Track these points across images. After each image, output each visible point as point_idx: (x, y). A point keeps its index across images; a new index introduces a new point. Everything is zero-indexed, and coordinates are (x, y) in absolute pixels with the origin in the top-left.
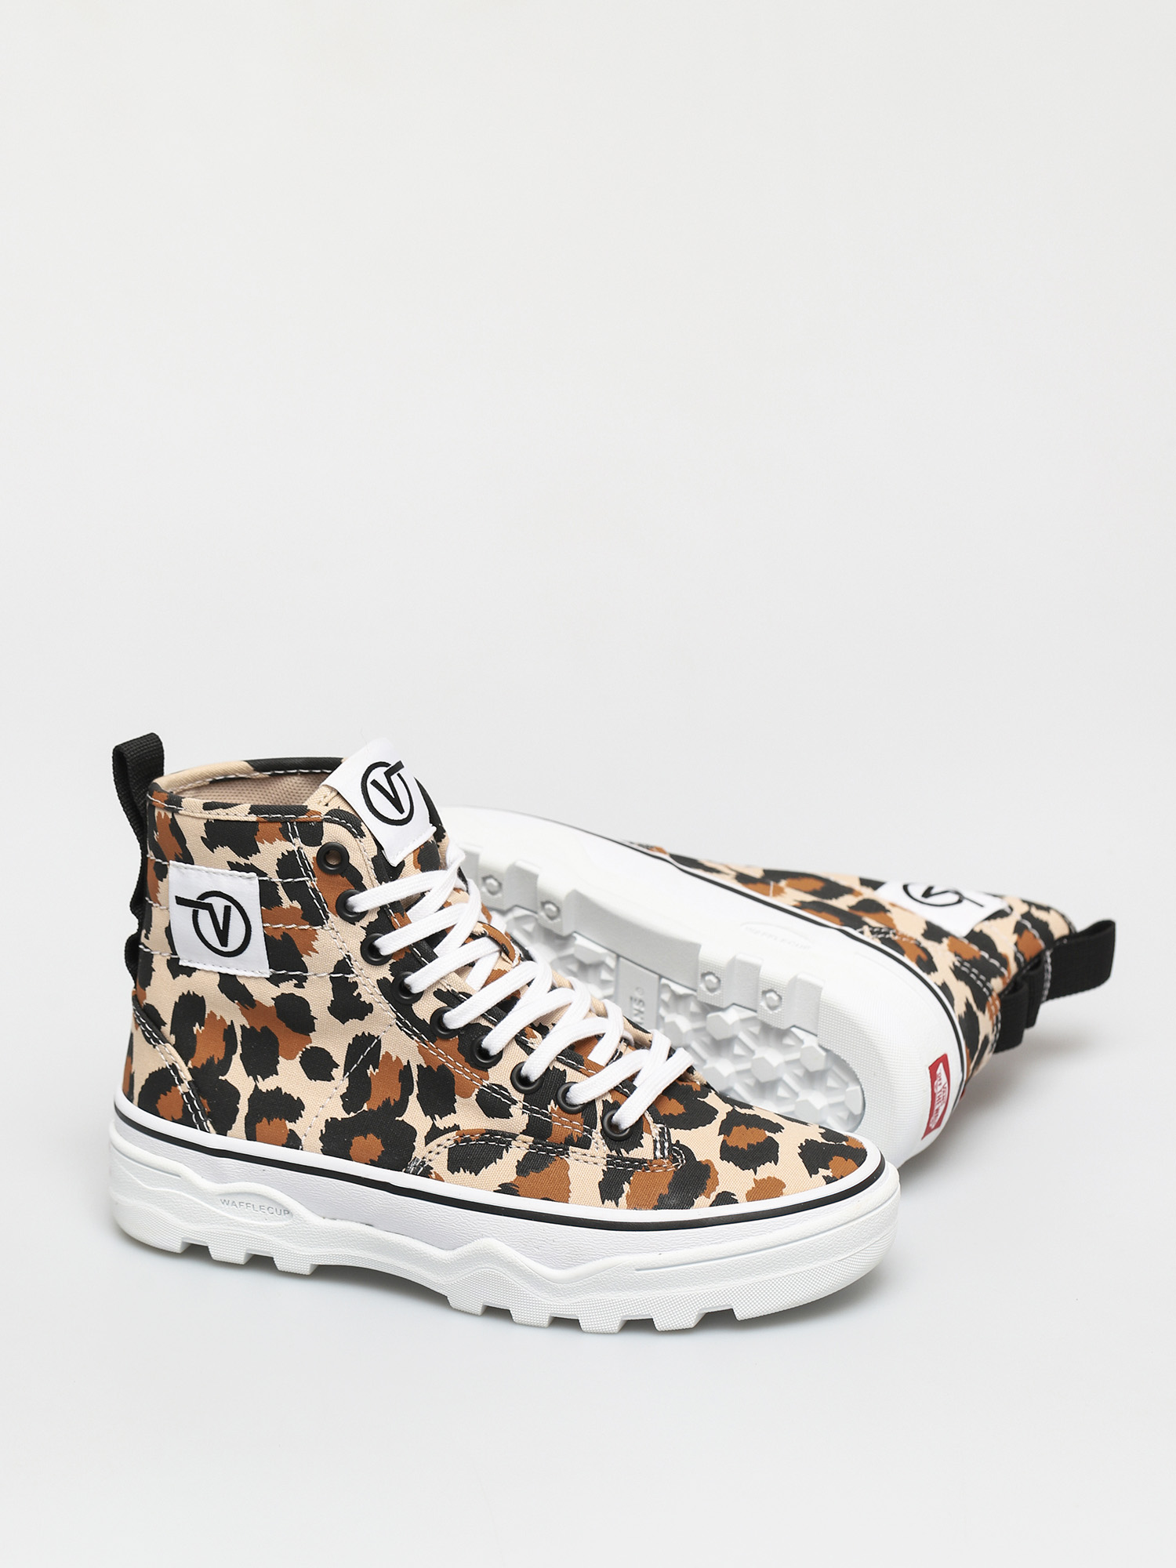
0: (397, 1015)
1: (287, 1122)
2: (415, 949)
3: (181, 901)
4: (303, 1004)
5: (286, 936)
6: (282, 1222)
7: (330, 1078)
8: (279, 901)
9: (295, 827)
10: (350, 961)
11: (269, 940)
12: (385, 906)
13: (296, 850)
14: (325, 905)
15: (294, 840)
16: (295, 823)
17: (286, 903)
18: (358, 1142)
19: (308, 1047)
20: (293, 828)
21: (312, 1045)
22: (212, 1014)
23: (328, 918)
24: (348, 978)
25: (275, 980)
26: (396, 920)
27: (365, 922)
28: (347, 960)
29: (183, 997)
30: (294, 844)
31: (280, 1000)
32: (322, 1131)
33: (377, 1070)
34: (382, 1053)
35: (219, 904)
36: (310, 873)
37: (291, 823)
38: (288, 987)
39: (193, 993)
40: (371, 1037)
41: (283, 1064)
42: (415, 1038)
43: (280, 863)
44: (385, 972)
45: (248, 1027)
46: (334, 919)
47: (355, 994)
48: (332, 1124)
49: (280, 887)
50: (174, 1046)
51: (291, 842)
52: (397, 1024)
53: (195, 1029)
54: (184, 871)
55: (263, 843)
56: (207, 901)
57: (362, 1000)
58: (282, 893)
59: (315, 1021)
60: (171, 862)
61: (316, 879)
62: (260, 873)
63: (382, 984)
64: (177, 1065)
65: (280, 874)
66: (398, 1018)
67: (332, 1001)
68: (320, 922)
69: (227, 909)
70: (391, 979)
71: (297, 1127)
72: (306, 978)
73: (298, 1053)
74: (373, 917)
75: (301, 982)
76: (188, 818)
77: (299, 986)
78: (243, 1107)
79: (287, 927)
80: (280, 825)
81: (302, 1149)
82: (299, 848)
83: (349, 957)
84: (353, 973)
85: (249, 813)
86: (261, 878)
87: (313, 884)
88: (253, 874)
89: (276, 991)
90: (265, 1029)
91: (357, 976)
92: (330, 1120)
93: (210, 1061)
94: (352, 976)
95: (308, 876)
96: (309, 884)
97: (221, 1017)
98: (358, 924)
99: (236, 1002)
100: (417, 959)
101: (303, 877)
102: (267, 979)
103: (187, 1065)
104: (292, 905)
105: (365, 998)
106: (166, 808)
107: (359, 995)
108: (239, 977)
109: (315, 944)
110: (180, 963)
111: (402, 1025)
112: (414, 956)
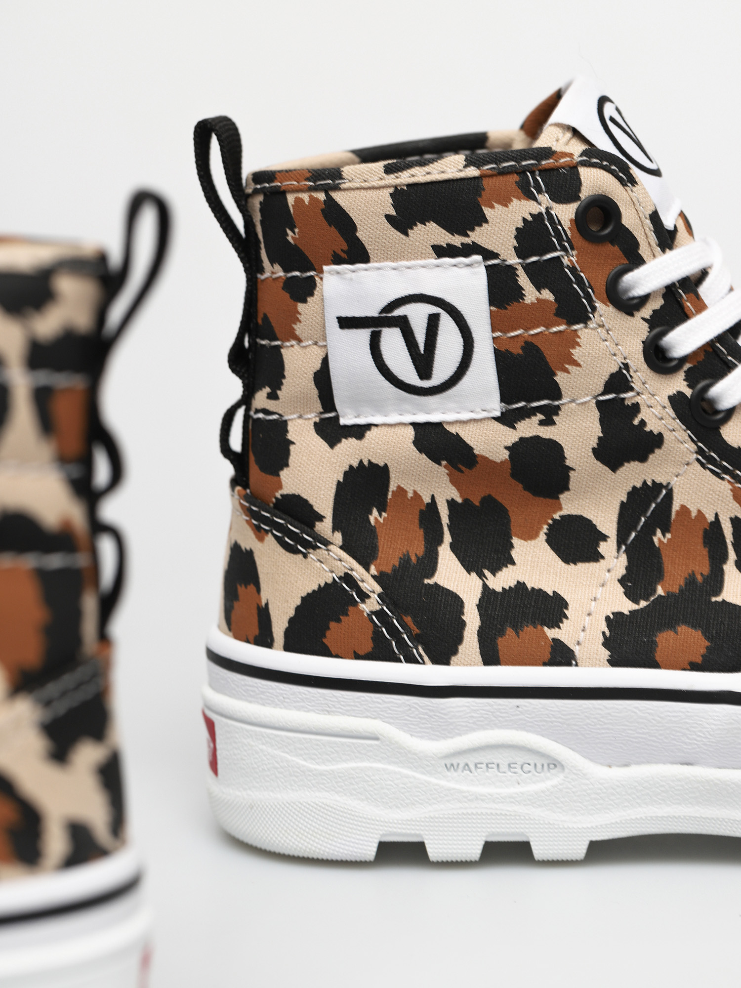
0: (699, 447)
1: (546, 629)
2: (718, 345)
3: (346, 323)
4: (554, 449)
5: (530, 347)
6: (552, 781)
7: (596, 557)
8: (518, 293)
9: (539, 178)
10: (628, 371)
11: (502, 358)
12: (673, 284)
13: (544, 211)
14: (590, 290)
15: (540, 197)
16: (537, 173)
17: (531, 295)
18: (665, 640)
19: (557, 516)
20: (536, 180)
21: (564, 512)
22: (401, 491)
23: (594, 309)
24: (624, 399)
25: (508, 419)
26: (689, 304)
27: (647, 312)
28: (625, 372)
29: (351, 473)
30: (540, 204)
31: (518, 449)
32: (604, 633)
33: (669, 536)
34: (676, 507)
35: (418, 315)
36: (566, 244)
37: (533, 173)
38: (529, 428)
39: (369, 461)
40: (658, 487)
41: (520, 548)
42: (727, 477)
43: (520, 234)
44: (678, 384)
45: (459, 500)
46: (604, 311)
47: (636, 422)
48: (615, 621)
49: (521, 272)
50: (341, 548)
51: (535, 199)
52: (698, 460)
53: (372, 519)
54: (350, 275)
55: (492, 207)
56: (398, 312)
57: (647, 429)
58: (523, 280)
59: (572, 474)
60: (325, 268)
61: (574, 253)
62: (488, 254)
63: (676, 400)
64: (354, 574)
65: (521, 252)
66: (700, 451)
67: (599, 438)
68: (584, 319)
69: (433, 322)
70: (688, 392)
71: (565, 633)
72: (558, 408)
73: (541, 528)
74: (656, 304)
75: (549, 416)
76: (358, 192)
77: (548, 422)
78: (472, 619)
79: (532, 332)
80: (515, 178)
81: (577, 665)
82: (547, 209)
83: (626, 366)
84: (632, 389)
85: (465, 166)
86: (490, 263)
87: (571, 261)
88: (478, 258)
89: (510, 436)
90: (488, 501)
91: (638, 394)
92: (612, 616)
93: (405, 561)
94: (630, 394)
95: (564, 249)
96: (565, 261)
97: (415, 492)
98: (639, 315)
99: (444, 463)
100: (721, 359)
101: (556, 250)
102: (496, 419)
103: (369, 572)
104: (541, 297)
105: (653, 426)
106: (310, 189)
107: (643, 423)
108: (449, 423)
109: (576, 353)
110: (343, 421)
111: (705, 460)
112: (718, 356)
